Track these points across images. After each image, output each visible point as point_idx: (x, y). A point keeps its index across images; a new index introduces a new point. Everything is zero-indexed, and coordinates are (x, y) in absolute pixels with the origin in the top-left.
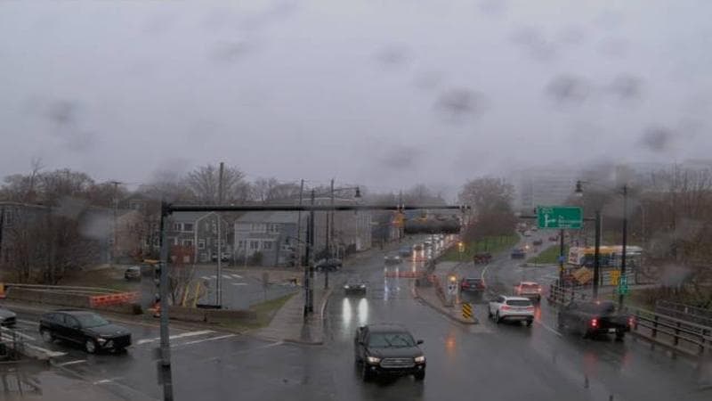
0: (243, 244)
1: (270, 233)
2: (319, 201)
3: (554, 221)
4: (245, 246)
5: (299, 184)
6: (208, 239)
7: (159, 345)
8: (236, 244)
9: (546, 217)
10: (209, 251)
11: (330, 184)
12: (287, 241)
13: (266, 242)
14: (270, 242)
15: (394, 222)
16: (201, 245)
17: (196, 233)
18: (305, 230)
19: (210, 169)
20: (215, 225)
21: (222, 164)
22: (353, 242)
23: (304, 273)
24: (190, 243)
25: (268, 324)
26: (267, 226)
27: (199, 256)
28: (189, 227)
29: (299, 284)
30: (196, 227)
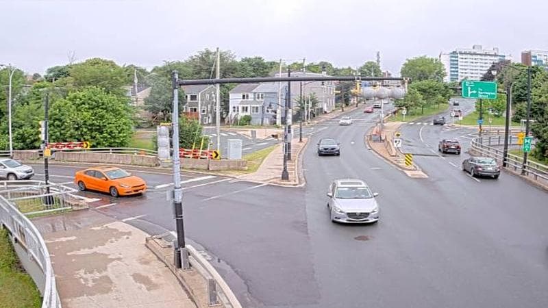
0: (236, 109)
1: (258, 100)
2: (294, 75)
3: (475, 92)
4: (238, 111)
5: (279, 62)
6: (209, 106)
7: (173, 189)
8: (231, 109)
9: (469, 88)
10: (210, 115)
11: (302, 61)
12: (270, 105)
13: (253, 107)
14: (257, 108)
15: (352, 91)
16: (204, 111)
17: (199, 102)
18: (284, 97)
19: (208, 53)
20: (213, 95)
21: (218, 49)
22: (321, 107)
23: (283, 131)
24: (195, 110)
25: (256, 169)
26: (254, 96)
27: (202, 120)
28: (193, 98)
29: (280, 139)
30: (199, 97)
